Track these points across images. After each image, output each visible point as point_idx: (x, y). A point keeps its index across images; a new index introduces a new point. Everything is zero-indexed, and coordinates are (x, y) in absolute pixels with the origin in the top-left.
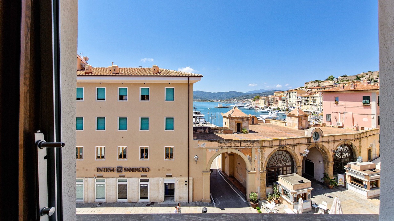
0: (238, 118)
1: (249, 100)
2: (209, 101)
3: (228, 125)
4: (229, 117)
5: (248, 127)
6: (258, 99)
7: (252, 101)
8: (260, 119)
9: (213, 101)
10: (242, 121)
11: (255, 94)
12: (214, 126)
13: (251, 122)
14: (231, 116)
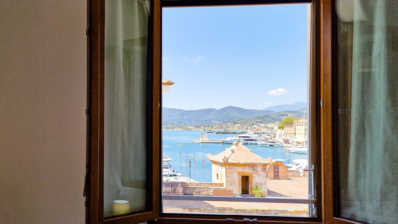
0: (244, 165)
1: (269, 125)
2: (180, 129)
3: (223, 180)
4: (226, 164)
5: (265, 184)
6: (290, 123)
7: (276, 127)
8: (294, 168)
9: (189, 127)
10: (252, 172)
11: (284, 113)
12: (192, 181)
13: (271, 174)
14: (230, 161)
